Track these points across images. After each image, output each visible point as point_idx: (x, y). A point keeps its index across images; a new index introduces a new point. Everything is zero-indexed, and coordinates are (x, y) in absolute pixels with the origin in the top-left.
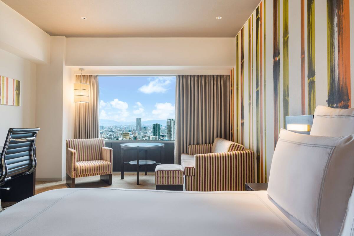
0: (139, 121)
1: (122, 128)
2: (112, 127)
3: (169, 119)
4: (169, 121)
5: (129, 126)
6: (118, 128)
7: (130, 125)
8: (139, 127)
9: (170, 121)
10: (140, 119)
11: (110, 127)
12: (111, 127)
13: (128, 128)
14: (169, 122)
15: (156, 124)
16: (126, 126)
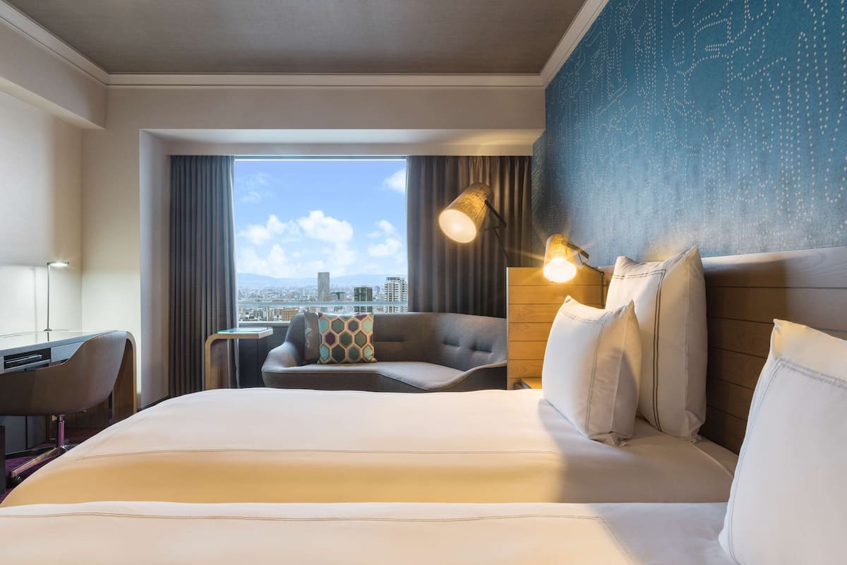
0: (324, 278)
1: (284, 295)
2: (261, 292)
3: (392, 279)
4: (389, 282)
5: (301, 289)
6: (276, 296)
7: (304, 286)
8: (323, 293)
9: (392, 282)
10: (327, 274)
11: (257, 291)
12: (259, 294)
13: (298, 295)
14: (390, 284)
15: (363, 289)
16: (294, 289)
